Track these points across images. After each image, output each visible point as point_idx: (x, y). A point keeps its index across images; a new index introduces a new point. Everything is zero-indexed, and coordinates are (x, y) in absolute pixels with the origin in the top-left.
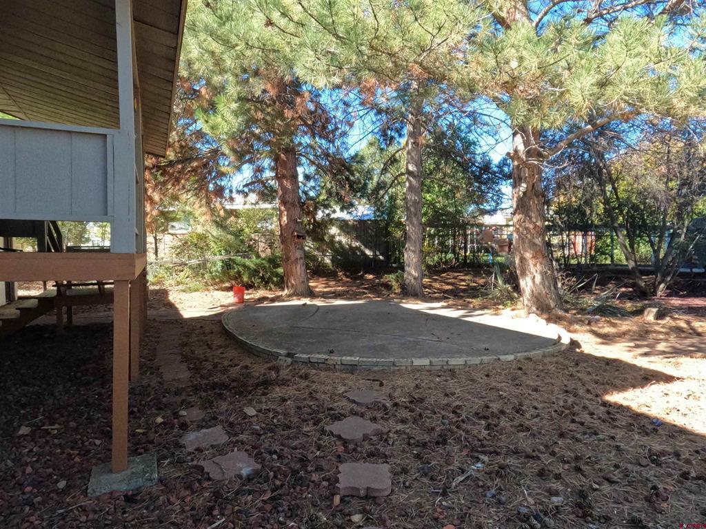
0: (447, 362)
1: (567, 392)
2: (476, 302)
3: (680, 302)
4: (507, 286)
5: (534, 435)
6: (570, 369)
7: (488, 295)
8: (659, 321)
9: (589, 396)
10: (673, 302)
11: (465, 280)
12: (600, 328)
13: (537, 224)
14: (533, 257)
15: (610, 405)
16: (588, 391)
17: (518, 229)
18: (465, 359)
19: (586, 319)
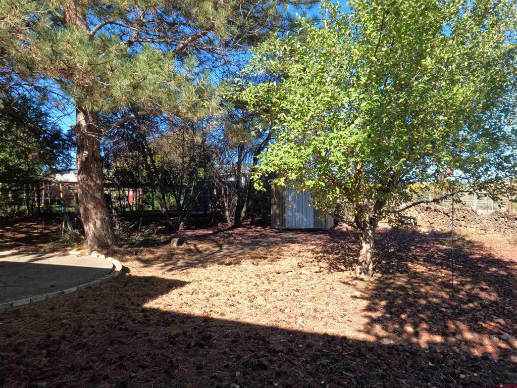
0: (11, 305)
1: (117, 307)
2: (47, 246)
3: (191, 233)
4: (76, 231)
5: (89, 349)
6: (121, 290)
7: (58, 239)
8: (180, 247)
9: (133, 307)
10: (187, 233)
11: (38, 228)
12: (143, 256)
13: (97, 182)
14: (95, 207)
15: (147, 311)
16: (132, 304)
17: (82, 186)
18: (31, 298)
19: (134, 250)
